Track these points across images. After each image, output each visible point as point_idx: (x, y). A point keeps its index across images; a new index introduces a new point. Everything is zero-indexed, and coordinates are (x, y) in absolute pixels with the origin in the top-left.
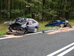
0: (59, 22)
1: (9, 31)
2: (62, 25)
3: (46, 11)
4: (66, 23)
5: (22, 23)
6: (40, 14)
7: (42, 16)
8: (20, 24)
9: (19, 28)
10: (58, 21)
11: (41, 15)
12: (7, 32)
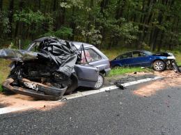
0: (150, 57)
1: (11, 84)
2: (158, 66)
3: (111, 23)
4: (171, 60)
5: (61, 57)
6: (96, 31)
7: (101, 36)
8: (53, 60)
9: (48, 74)
10: (146, 52)
11: (98, 33)
12: (4, 85)
